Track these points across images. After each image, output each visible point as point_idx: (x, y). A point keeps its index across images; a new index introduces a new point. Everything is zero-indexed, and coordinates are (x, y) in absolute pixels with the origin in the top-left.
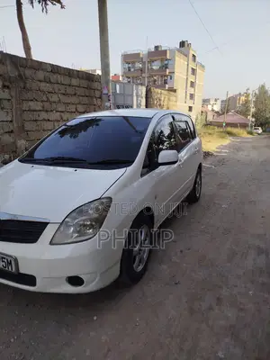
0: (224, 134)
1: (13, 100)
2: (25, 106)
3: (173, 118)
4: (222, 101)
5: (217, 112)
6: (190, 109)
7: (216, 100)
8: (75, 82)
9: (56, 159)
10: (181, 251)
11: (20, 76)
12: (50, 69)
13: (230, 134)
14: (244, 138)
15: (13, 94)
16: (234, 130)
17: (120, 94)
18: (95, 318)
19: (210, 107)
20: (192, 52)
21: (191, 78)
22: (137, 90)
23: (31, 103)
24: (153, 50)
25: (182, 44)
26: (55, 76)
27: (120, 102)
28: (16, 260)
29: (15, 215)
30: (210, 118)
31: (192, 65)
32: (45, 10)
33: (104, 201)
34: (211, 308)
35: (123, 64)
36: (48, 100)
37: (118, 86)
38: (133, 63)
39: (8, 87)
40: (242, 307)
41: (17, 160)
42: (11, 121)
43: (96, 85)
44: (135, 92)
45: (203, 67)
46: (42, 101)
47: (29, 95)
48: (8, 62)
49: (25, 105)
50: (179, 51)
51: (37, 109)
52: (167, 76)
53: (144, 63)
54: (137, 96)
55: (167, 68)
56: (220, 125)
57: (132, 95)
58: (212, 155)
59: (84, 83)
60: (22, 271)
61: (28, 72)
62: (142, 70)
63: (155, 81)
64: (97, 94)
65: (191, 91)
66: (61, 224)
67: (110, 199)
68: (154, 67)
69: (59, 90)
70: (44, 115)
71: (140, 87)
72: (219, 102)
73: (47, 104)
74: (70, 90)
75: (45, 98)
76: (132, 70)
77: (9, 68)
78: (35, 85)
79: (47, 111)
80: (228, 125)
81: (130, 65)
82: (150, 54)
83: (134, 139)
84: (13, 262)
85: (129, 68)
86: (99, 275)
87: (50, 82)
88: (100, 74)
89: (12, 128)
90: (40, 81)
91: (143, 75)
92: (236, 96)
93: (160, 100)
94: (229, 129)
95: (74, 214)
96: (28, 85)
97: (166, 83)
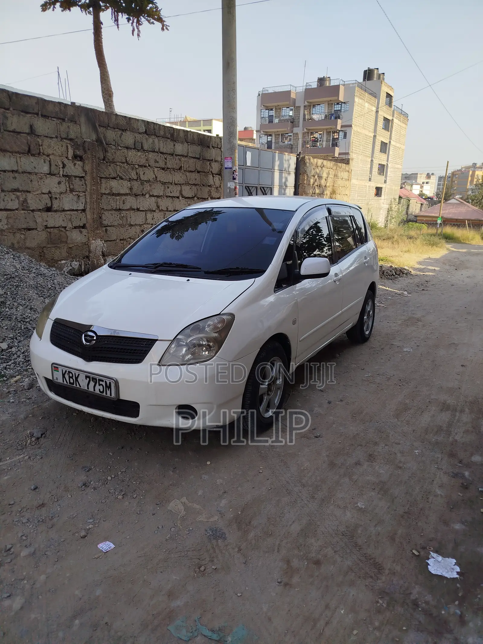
0: (436, 239)
1: (88, 178)
2: (104, 187)
3: (329, 211)
4: (440, 178)
5: (429, 199)
6: (378, 191)
7: (428, 176)
8: (180, 148)
9: (161, 265)
10: (329, 403)
11: (99, 140)
12: (143, 129)
13: (449, 238)
14: (474, 247)
15: (88, 168)
16: (458, 232)
17: (252, 167)
18: (208, 463)
19: (416, 190)
20: (385, 89)
21: (383, 136)
22: (281, 160)
23: (114, 184)
24: (315, 85)
25: (368, 74)
26: (151, 140)
27: (252, 181)
28: (117, 383)
29: (115, 331)
30: (415, 208)
31: (385, 112)
32: (136, 32)
33: (224, 317)
34: (358, 463)
35: (260, 111)
36: (138, 179)
37: (249, 155)
38: (278, 109)
39: (81, 159)
40: (401, 465)
41: (106, 266)
42: (84, 210)
43: (213, 153)
44: (277, 163)
45: (406, 115)
46: (130, 180)
47: (110, 170)
48: (83, 120)
49: (103, 185)
50: (360, 86)
51: (122, 192)
52: (338, 132)
53: (297, 109)
54: (281, 171)
55: (338, 117)
56: (431, 223)
57: (273, 168)
58: (408, 273)
59: (195, 150)
60: (123, 396)
61: (111, 135)
62: (293, 122)
63: (315, 141)
64: (215, 167)
65: (380, 158)
66: (172, 341)
67: (232, 316)
68: (315, 117)
69: (156, 162)
70: (131, 202)
71: (286, 156)
72: (434, 180)
73: (136, 185)
74: (172, 163)
75: (134, 176)
76: (276, 121)
77: (84, 129)
78: (119, 155)
79: (136, 195)
80: (447, 222)
81: (273, 113)
82: (309, 92)
83: (268, 241)
84: (113, 385)
85: (271, 117)
86: (215, 406)
87: (142, 149)
88: (221, 135)
89: (84, 221)
90: (127, 148)
91: (295, 130)
92: (468, 168)
93: (320, 177)
94: (448, 230)
95: (188, 331)
96: (109, 154)
97: (335, 144)
